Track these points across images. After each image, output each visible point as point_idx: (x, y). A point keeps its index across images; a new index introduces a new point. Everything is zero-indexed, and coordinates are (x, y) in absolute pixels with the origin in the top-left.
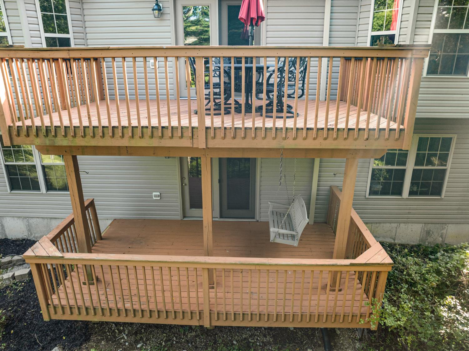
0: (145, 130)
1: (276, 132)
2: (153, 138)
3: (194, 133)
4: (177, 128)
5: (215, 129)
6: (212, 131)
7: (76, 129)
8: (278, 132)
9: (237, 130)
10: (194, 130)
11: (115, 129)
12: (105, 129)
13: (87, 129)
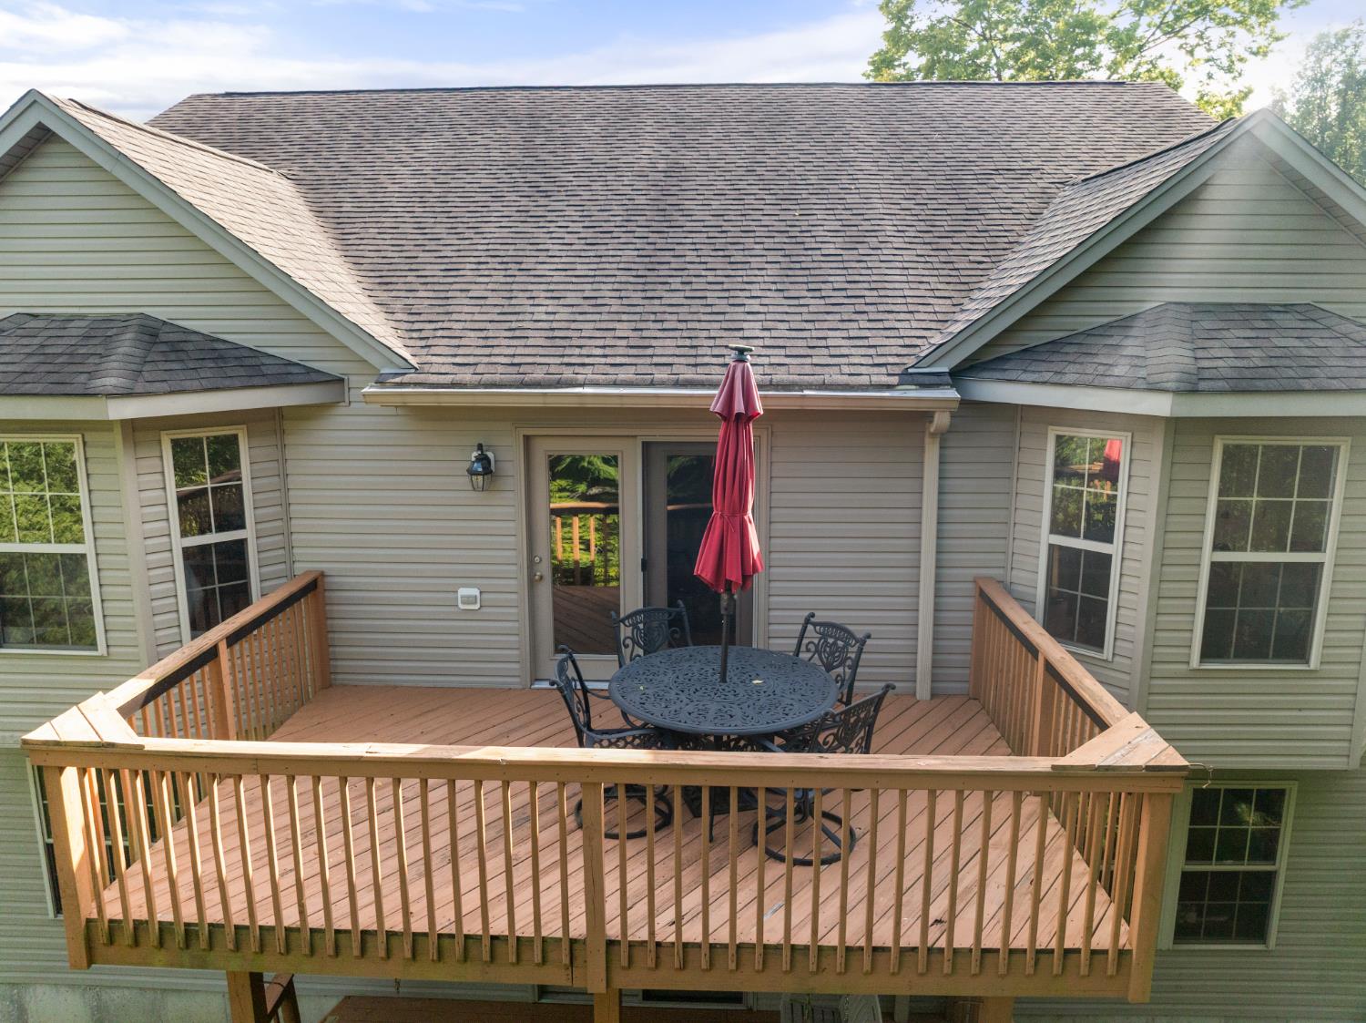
0: (446, 942)
1: (792, 956)
2: (469, 963)
3: (576, 953)
4: (530, 940)
5: (632, 945)
6: (624, 950)
7: (265, 933)
8: (798, 957)
9: (691, 951)
10: (576, 946)
11: (369, 938)
12: (341, 936)
13: (294, 936)
